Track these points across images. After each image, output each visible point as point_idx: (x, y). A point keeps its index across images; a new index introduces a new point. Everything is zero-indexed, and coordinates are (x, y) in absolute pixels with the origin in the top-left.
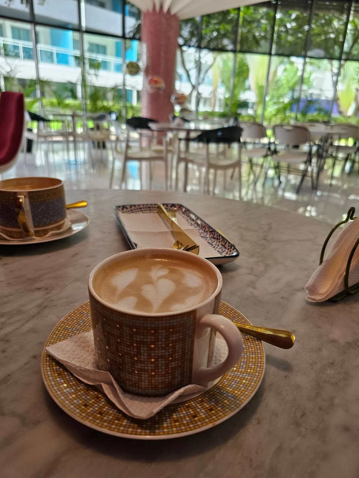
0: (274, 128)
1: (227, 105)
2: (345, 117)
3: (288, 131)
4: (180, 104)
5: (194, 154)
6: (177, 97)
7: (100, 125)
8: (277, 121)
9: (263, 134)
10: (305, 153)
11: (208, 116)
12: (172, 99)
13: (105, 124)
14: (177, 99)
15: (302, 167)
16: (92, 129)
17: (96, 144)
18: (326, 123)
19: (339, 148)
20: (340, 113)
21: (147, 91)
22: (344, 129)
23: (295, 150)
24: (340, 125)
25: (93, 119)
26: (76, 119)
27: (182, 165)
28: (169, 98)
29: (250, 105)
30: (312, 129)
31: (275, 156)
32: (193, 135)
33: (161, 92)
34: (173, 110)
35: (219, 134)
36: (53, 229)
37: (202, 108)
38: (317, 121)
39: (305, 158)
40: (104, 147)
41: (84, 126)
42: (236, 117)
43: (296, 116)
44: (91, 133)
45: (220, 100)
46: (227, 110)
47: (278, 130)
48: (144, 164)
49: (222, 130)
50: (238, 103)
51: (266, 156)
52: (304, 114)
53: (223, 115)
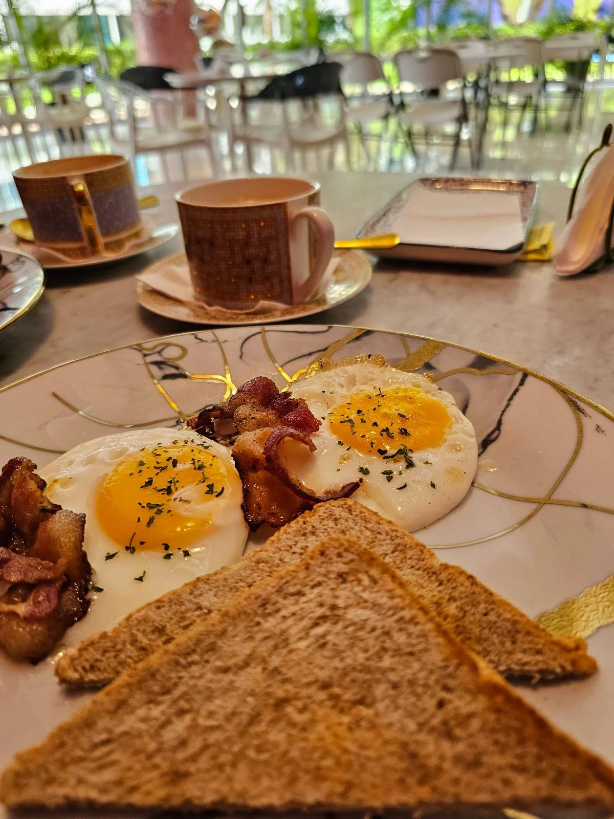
0: (396, 60)
1: (296, 25)
2: (513, 26)
3: (423, 60)
4: (210, 32)
5: (259, 128)
6: (201, 17)
7: (67, 93)
8: (395, 46)
9: (376, 74)
10: (454, 102)
11: (265, 52)
12: (192, 24)
13: (76, 92)
14: (201, 21)
15: (450, 129)
16: (53, 104)
17: (67, 134)
18: (485, 38)
19: (511, 86)
20: (505, 18)
21: (142, 14)
22: (518, 47)
23: (433, 102)
24: (509, 41)
25: (48, 84)
26: (17, 86)
27: (240, 149)
28: (187, 22)
29: (338, 21)
30: (463, 54)
31: (402, 115)
32: (253, 88)
33: (169, 12)
34: (197, 48)
35: (300, 81)
36: (129, 238)
37: (251, 38)
38: (466, 38)
39: (456, 112)
40: (83, 137)
41: (37, 100)
42: (320, 46)
43: (428, 33)
44: (53, 112)
45: (281, 17)
46: (299, 35)
47: (404, 61)
48: (172, 157)
49: (304, 71)
50: (319, 17)
51: (386, 117)
52: (442, 26)
53: (294, 47)
